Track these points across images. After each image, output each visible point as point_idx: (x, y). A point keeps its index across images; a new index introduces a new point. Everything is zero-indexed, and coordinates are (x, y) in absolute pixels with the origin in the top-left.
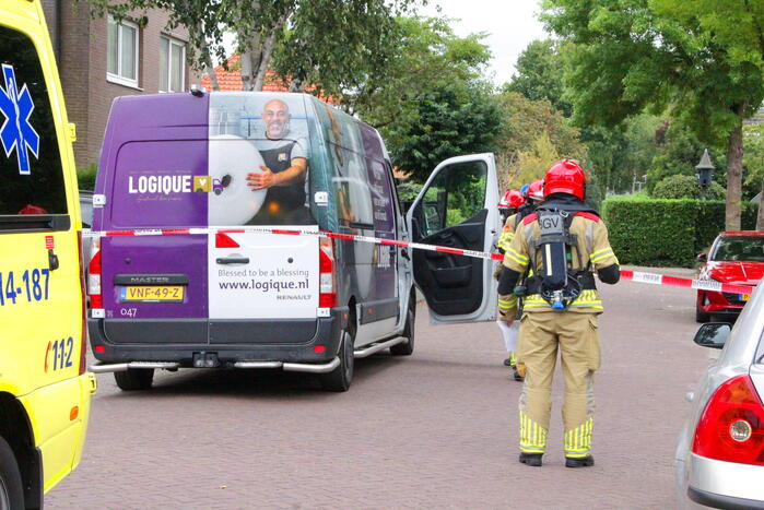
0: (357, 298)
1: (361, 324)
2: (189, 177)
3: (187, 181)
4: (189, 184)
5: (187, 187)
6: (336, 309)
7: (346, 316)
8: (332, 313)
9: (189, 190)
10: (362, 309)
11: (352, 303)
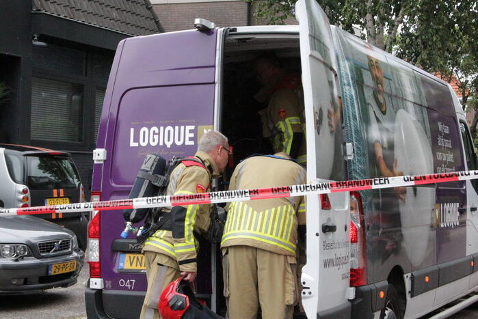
0: (404, 268)
1: (412, 296)
2: (192, 127)
3: (191, 131)
4: (192, 135)
5: (190, 139)
6: (365, 288)
7: (382, 294)
8: (359, 294)
9: (192, 143)
10: (412, 278)
11: (396, 275)
